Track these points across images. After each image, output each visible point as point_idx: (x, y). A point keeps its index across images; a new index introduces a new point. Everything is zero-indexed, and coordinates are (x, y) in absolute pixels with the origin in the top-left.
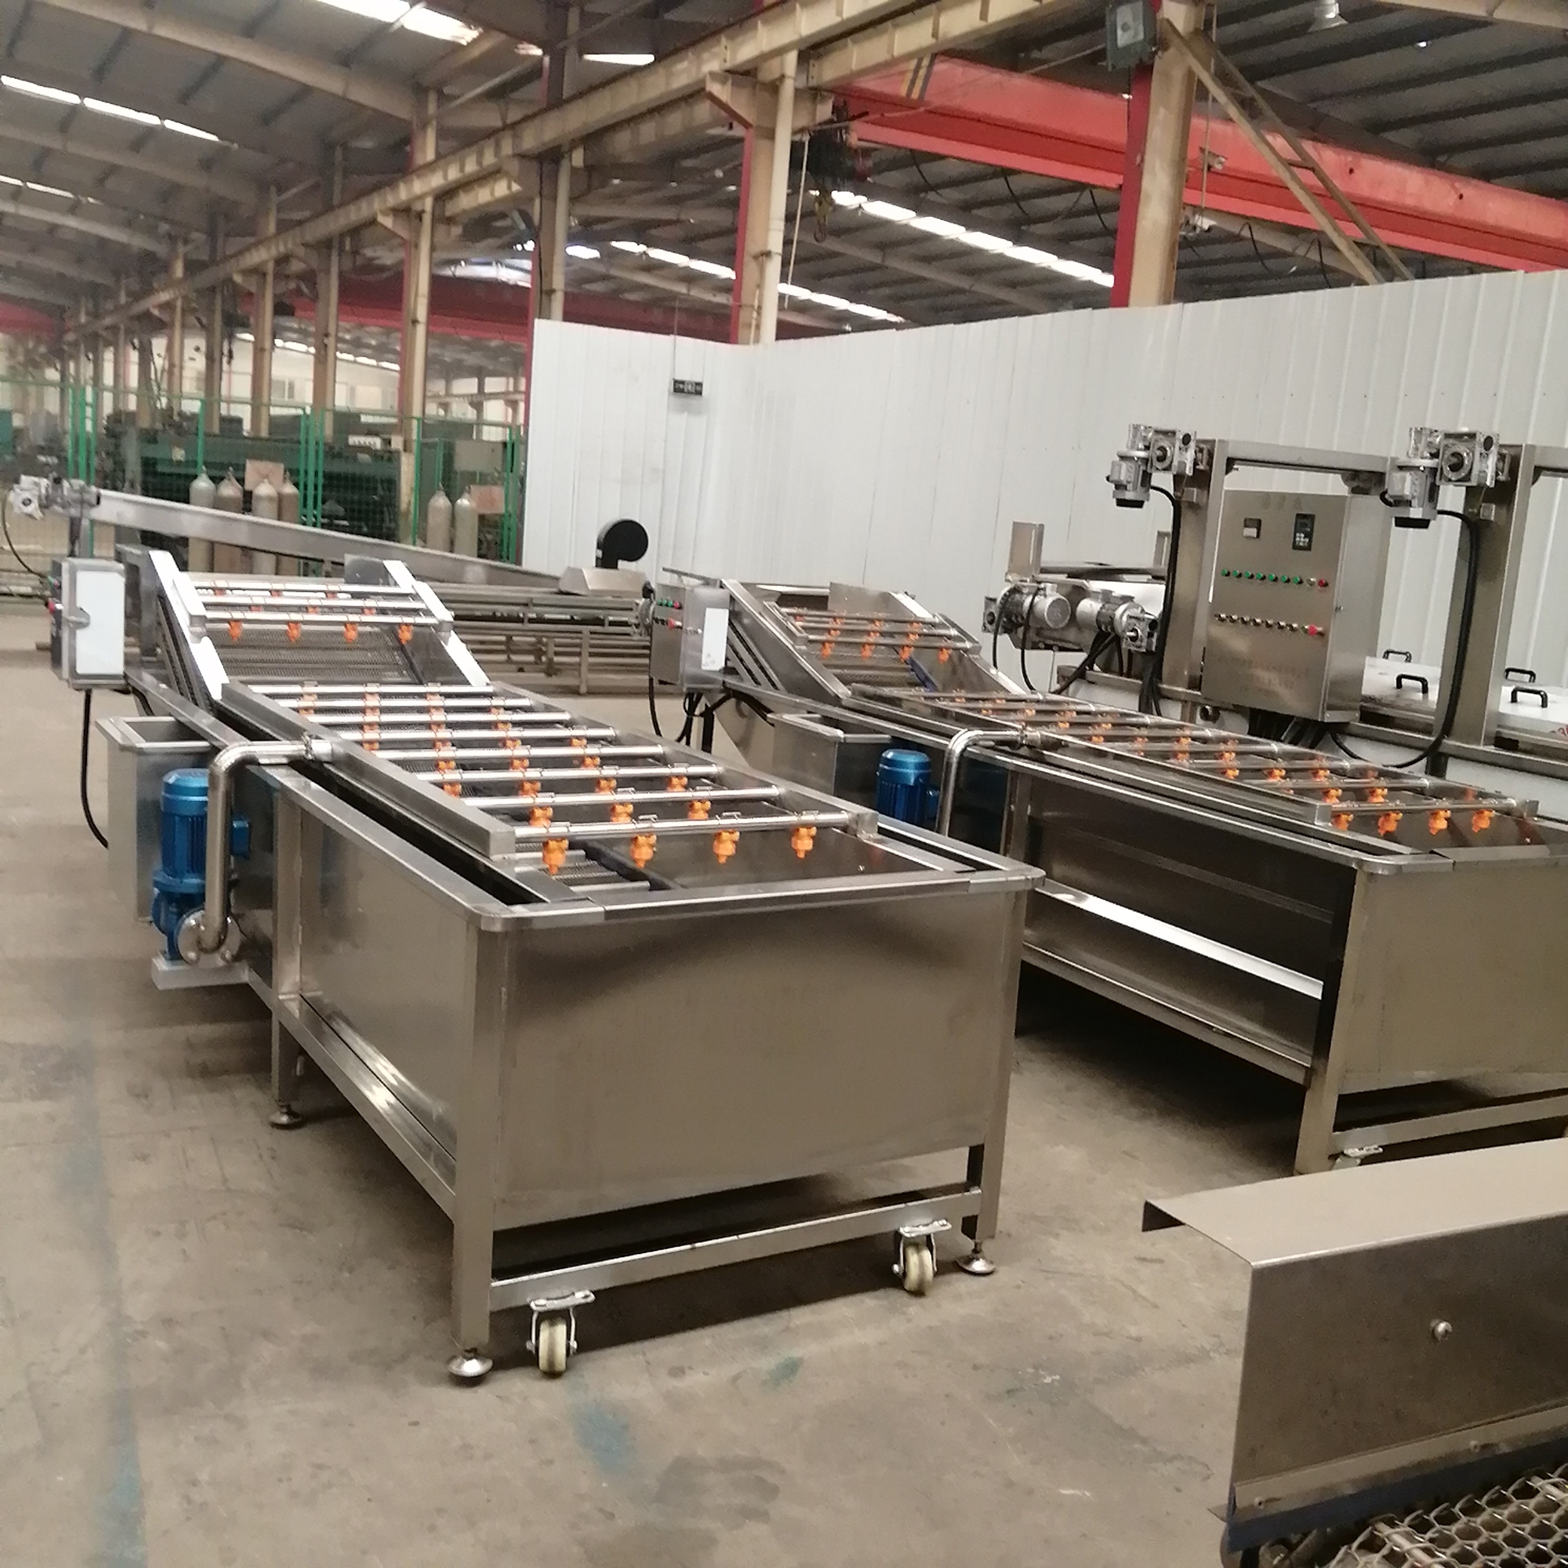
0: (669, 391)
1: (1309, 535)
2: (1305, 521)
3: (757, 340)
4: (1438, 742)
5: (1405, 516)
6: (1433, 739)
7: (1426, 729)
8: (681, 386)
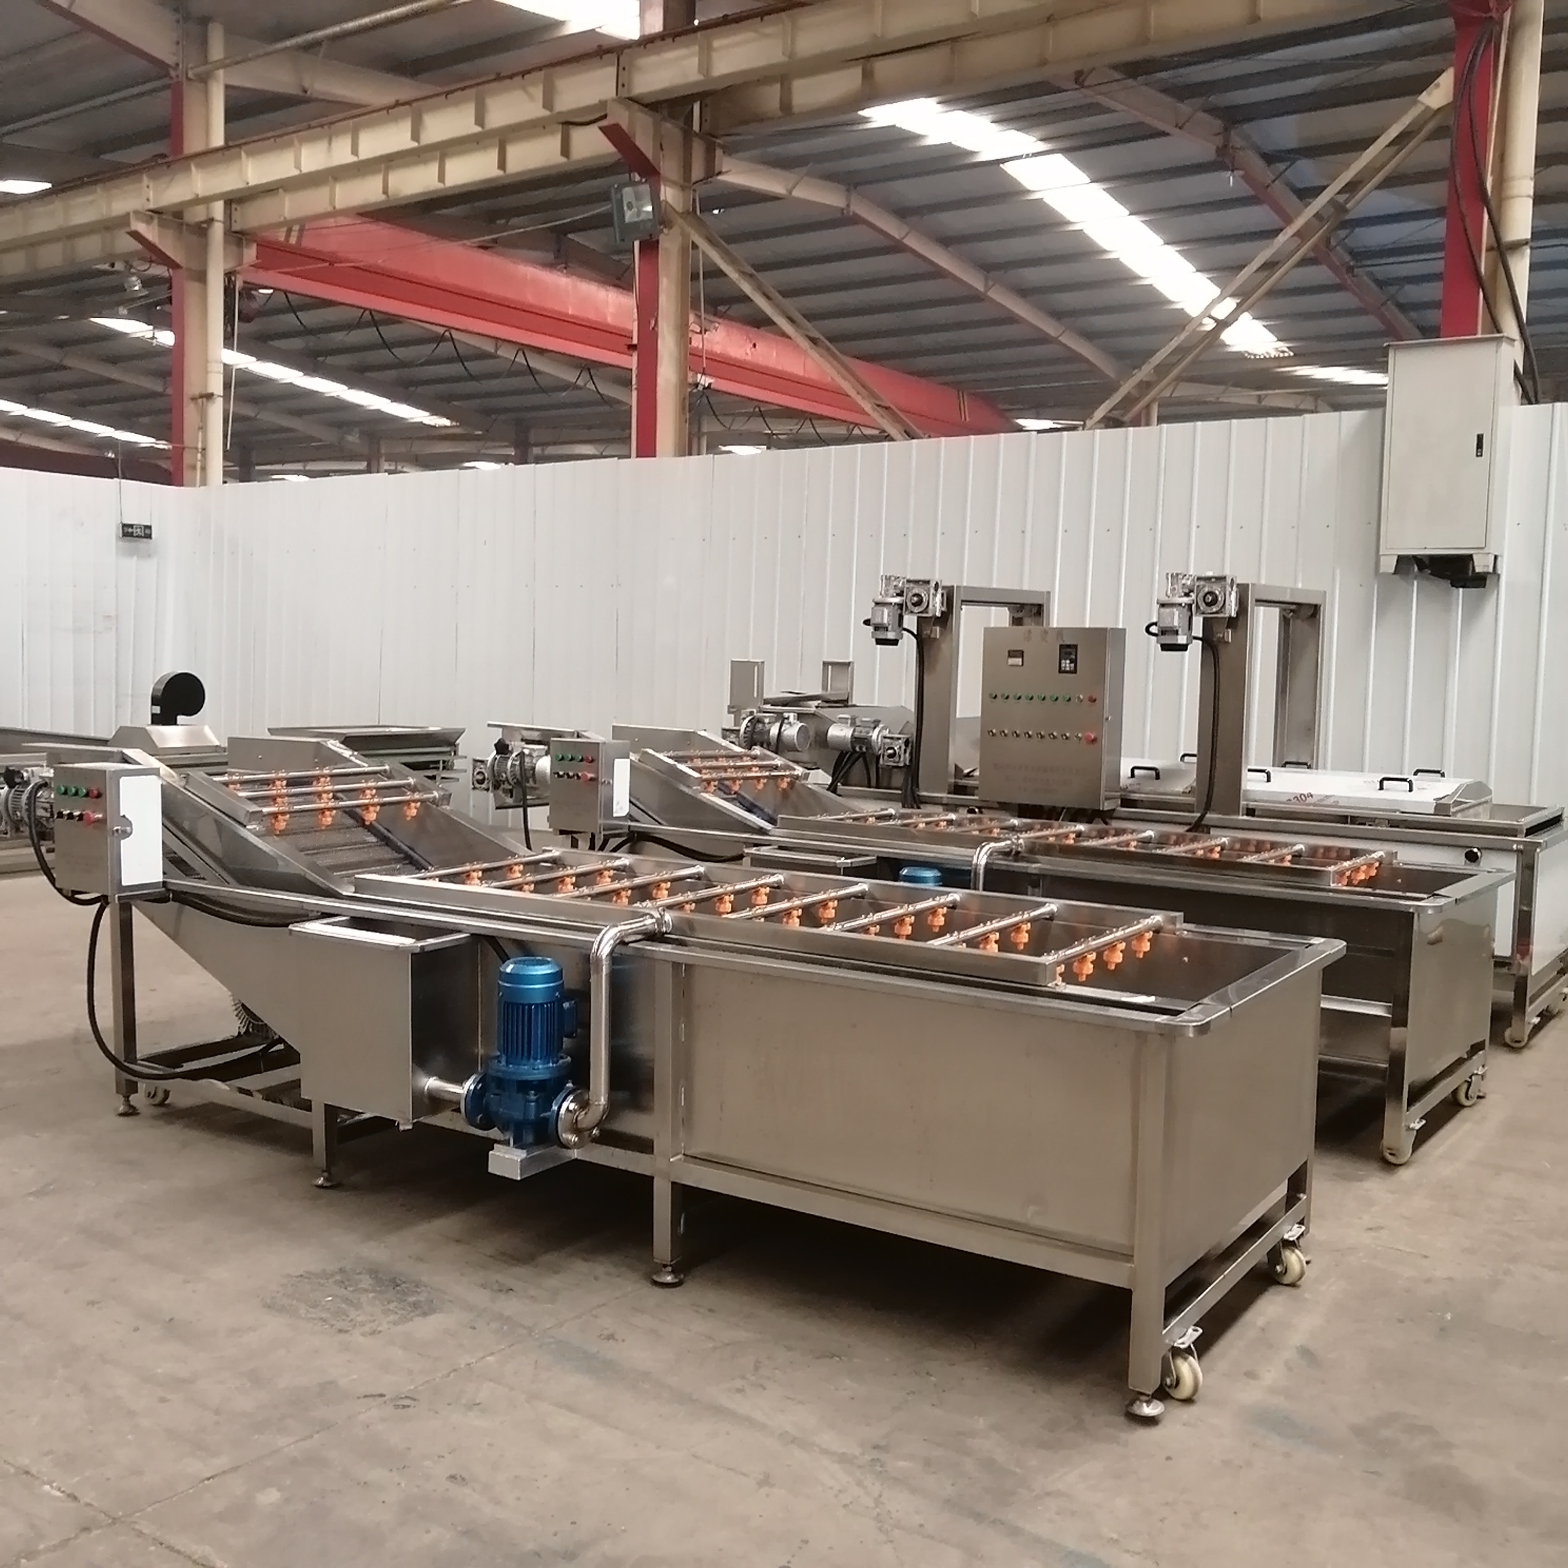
0: (118, 537)
1: (1074, 661)
2: (1068, 650)
3: (204, 483)
4: (1202, 818)
5: (1174, 642)
6: (1199, 815)
7: (1189, 808)
8: (130, 530)
